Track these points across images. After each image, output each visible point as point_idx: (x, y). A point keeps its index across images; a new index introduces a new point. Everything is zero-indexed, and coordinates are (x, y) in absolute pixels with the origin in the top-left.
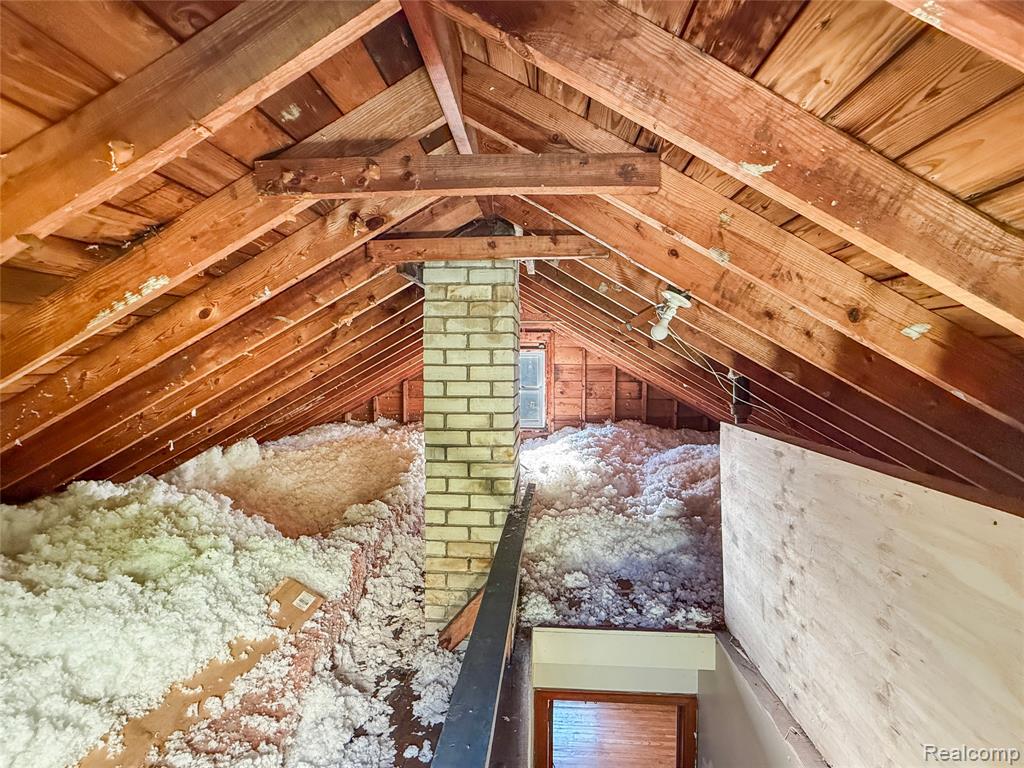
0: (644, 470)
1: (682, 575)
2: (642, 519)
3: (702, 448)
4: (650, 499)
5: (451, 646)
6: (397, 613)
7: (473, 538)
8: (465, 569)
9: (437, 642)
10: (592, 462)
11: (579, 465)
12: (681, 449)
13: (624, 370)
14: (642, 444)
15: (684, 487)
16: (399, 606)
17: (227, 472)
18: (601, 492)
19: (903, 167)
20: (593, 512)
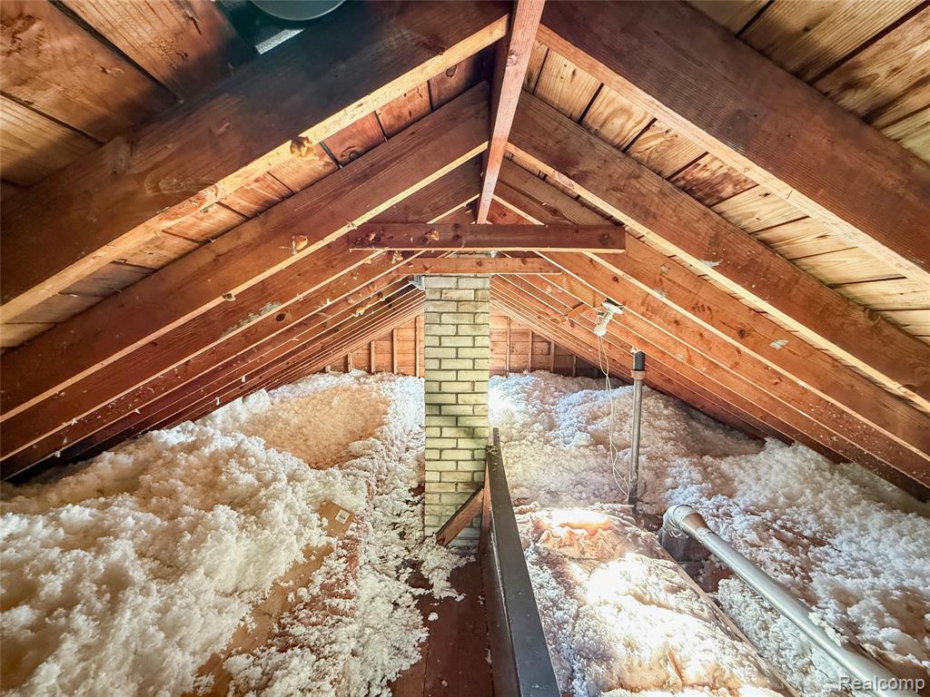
0: (558, 410)
1: (592, 487)
2: (562, 448)
3: (597, 392)
4: (567, 432)
5: (445, 543)
6: (398, 520)
7: (460, 468)
8: (454, 490)
9: (435, 541)
10: (522, 406)
11: (514, 408)
12: (582, 393)
13: (538, 333)
14: (553, 389)
15: (588, 423)
16: (399, 515)
17: (246, 416)
18: (532, 427)
19: (794, 264)
20: (529, 443)
